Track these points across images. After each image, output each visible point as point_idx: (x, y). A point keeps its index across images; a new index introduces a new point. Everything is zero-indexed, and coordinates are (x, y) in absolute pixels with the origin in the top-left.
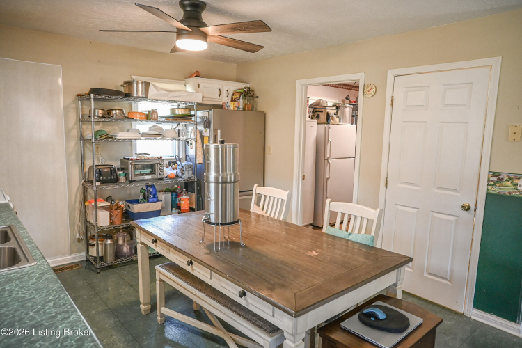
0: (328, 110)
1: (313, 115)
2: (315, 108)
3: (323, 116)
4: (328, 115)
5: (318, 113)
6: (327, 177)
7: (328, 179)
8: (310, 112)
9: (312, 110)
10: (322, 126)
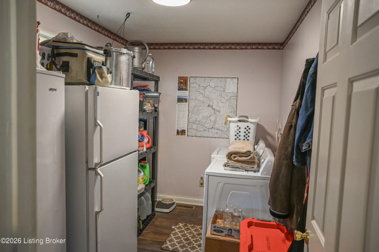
0: (90, 54)
1: (53, 63)
2: (57, 48)
3: (77, 67)
4: (90, 64)
5: (65, 59)
6: (97, 209)
7: (97, 213)
8: (43, 56)
9: (48, 50)
10: (79, 91)
